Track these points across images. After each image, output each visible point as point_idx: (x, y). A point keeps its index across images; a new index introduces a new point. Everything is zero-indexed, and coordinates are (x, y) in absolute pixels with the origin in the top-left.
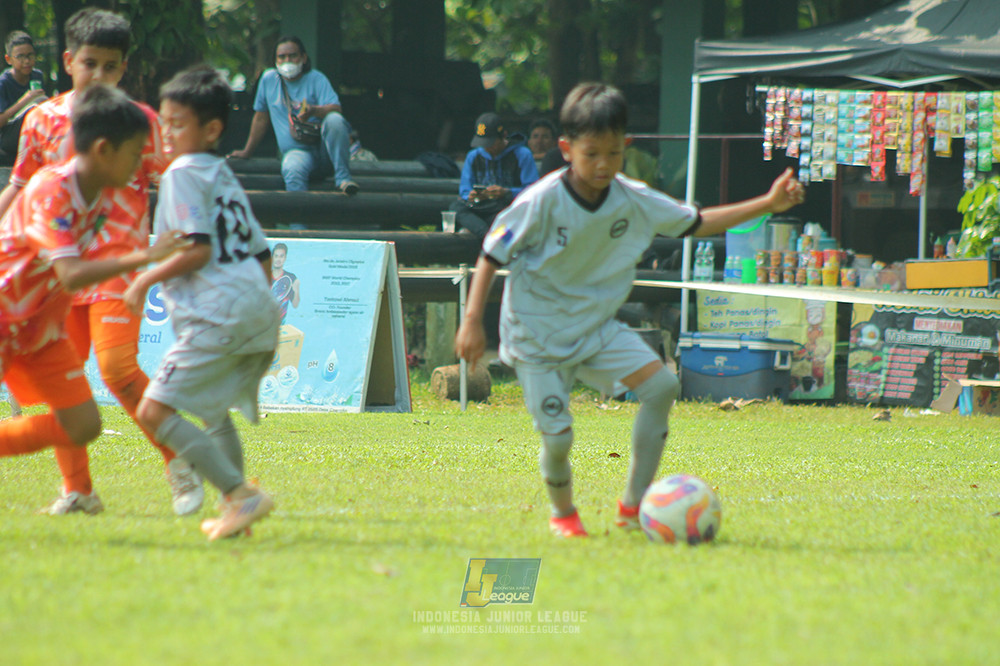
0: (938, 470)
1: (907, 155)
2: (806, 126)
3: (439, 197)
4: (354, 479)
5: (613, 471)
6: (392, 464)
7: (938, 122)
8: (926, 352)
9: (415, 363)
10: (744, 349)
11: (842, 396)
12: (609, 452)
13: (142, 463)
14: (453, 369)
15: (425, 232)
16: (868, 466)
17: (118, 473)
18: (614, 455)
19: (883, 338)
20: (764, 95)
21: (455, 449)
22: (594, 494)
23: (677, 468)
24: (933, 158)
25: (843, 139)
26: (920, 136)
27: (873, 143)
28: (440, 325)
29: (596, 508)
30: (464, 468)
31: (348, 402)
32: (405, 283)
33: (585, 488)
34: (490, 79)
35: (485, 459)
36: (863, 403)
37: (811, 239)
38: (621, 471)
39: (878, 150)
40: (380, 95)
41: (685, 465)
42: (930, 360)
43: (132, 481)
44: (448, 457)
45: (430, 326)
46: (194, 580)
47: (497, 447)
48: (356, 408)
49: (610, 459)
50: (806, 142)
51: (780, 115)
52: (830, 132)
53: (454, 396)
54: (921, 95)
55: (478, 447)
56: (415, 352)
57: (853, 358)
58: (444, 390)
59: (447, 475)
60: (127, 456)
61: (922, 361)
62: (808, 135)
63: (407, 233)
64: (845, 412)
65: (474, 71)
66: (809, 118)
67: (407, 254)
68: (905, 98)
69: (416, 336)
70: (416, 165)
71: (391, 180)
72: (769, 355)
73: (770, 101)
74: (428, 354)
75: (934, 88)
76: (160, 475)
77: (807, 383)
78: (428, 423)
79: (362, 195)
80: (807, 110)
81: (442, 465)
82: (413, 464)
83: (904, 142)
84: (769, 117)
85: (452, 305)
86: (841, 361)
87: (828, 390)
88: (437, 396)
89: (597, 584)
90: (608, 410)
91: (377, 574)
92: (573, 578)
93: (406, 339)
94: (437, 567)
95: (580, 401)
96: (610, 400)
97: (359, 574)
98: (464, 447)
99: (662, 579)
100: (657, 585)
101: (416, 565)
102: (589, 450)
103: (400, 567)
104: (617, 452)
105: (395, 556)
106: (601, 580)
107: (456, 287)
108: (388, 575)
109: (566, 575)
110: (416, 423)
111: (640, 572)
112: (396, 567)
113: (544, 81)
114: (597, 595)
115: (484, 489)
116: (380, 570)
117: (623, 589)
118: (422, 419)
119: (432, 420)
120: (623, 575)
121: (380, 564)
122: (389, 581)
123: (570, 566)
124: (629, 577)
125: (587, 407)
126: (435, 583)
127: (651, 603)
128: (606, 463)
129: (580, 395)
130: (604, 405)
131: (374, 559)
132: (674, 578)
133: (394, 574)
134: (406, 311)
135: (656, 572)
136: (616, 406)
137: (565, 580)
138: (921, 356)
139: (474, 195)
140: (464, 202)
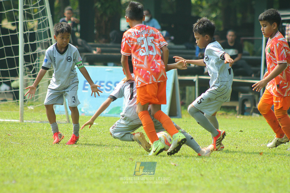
3: (190, 56)
5: (241, 136)
9: (183, 104)
12: (240, 130)
13: (104, 133)
17: (97, 135)
18: (241, 131)
20: (285, 26)
21: (195, 129)
22: (235, 142)
23: (260, 135)
28: (190, 93)
29: (236, 147)
30: (197, 135)
32: (181, 81)
33: (232, 140)
35: (204, 132)
38: (243, 136)
40: (173, 26)
41: (262, 134)
43: (101, 138)
44: (193, 131)
45: (187, 93)
46: (119, 167)
49: (240, 132)
56: (183, 101)
60: (99, 131)
69: (183, 96)
70: (183, 47)
73: (287, 28)
74: (187, 101)
76: (109, 136)
78: (186, 122)
84: (286, 33)
85: (193, 87)
89: (236, 169)
90: (239, 119)
91: (172, 165)
92: (229, 167)
93: (180, 97)
94: (189, 164)
95: (231, 116)
96: (240, 115)
97: (167, 165)
98: (197, 129)
99: (256, 167)
100: (254, 169)
101: (183, 163)
102: (234, 130)
103: (179, 163)
104: (242, 130)
105: (177, 160)
106: (238, 167)
107: (195, 82)
108: (175, 165)
109: (228, 166)
110: (183, 122)
111: (249, 165)
112: (177, 163)
113: (221, 22)
114: (236, 172)
115: (203, 141)
116: (173, 164)
117: (244, 170)
118: (185, 120)
119: (188, 121)
120: (244, 166)
121: (173, 162)
122: (176, 167)
123: (229, 163)
124: (246, 167)
125: (233, 117)
126: (189, 168)
127: (252, 174)
128: (239, 133)
129: (231, 114)
130: (238, 117)
131: (171, 161)
132: (259, 167)
133: (177, 165)
134: (180, 89)
135: (254, 165)
136: (242, 117)
137: (227, 167)
139: (200, 56)
140: (197, 57)
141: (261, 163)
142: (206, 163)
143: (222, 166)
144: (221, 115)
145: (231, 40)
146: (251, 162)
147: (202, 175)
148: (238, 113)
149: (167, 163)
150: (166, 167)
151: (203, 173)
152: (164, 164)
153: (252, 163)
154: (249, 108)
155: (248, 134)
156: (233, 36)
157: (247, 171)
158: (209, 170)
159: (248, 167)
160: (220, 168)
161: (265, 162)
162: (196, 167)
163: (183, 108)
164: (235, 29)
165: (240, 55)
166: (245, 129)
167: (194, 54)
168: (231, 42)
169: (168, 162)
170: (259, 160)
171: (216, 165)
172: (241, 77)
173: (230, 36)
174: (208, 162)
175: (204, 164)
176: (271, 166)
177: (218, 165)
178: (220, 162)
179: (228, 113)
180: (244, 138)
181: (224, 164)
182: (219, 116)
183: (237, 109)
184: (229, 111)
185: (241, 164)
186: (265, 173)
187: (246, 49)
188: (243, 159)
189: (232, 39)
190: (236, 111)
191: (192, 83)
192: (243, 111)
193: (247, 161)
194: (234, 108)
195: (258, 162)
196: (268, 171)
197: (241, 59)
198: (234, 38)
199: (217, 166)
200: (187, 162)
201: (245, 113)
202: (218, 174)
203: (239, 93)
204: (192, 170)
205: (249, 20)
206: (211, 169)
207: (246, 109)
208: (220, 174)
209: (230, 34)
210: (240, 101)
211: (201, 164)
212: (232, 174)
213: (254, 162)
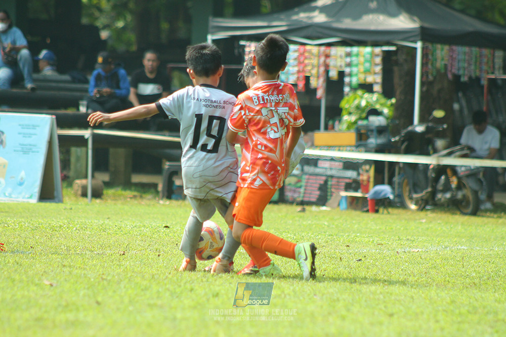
0: (330, 237)
1: (316, 79)
3: (78, 94)
4: (33, 236)
5: (166, 235)
6: (53, 229)
7: (331, 62)
8: (324, 178)
9: (65, 178)
11: (282, 200)
12: (164, 225)
14: (84, 181)
15: (70, 111)
16: (295, 235)
18: (166, 227)
19: (302, 171)
20: (244, 46)
22: (156, 246)
24: (328, 81)
26: (322, 69)
27: (298, 72)
28: (78, 159)
29: (158, 254)
30: (90, 232)
31: (31, 197)
32: (61, 138)
33: (152, 243)
34: (104, 34)
35: (101, 227)
36: (291, 202)
38: (170, 235)
39: (302, 76)
40: (48, 41)
42: (326, 182)
44: (82, 226)
45: (73, 159)
47: (107, 222)
48: (34, 200)
49: (165, 229)
53: (84, 195)
54: (323, 48)
55: (96, 221)
56: (65, 173)
57: (288, 181)
58: (80, 192)
59: (81, 235)
61: (322, 182)
63: (62, 112)
64: (283, 208)
65: (96, 31)
67: (62, 123)
68: (315, 50)
69: (65, 164)
70: (66, 77)
71: (54, 84)
73: (247, 50)
74: (71, 174)
75: (329, 45)
78: (71, 209)
79: (39, 92)
81: (79, 230)
82: (64, 229)
83: (314, 72)
84: (246, 58)
85: (84, 149)
88: (76, 195)
89: (158, 292)
90: (163, 205)
91: (46, 285)
92: (146, 289)
93: (61, 166)
94: (76, 282)
95: (149, 199)
96: (165, 199)
97: (36, 285)
98: (90, 221)
99: (192, 290)
100: (189, 293)
101: (66, 281)
102: (154, 224)
103: (58, 281)
104: (168, 225)
105: (55, 276)
106: (160, 290)
107: (87, 140)
108: (51, 285)
109: (143, 287)
110: (65, 209)
111: (180, 286)
112: (55, 282)
113: (132, 37)
114: (158, 297)
115: (100, 243)
116: (47, 283)
117: (172, 294)
118: (68, 207)
119: (73, 207)
120: (171, 288)
121: (47, 280)
122: (52, 288)
123: (145, 283)
124: (175, 289)
125: (152, 202)
126: (76, 290)
127: (186, 302)
128: (163, 231)
129: (149, 196)
130: (161, 202)
131: (44, 278)
132: (197, 290)
133: (54, 285)
134: (61, 152)
135: (188, 286)
136: (168, 202)
137: (142, 290)
138: (321, 180)
139: (96, 93)
140: (91, 96)
141: (201, 283)
142: (105, 282)
143: (133, 287)
144: (131, 198)
145: (150, 67)
146: (184, 280)
147: (98, 303)
148: (161, 194)
149: (37, 282)
150: (35, 288)
151: (100, 299)
152: (32, 283)
153: (185, 283)
154: (180, 188)
155: (178, 232)
156: (153, 61)
157: (177, 297)
158: (110, 293)
159: (178, 290)
160: (130, 291)
161: (207, 281)
162: (88, 289)
163: (65, 185)
164: (157, 48)
165: (165, 95)
166: (174, 223)
167: (86, 91)
168: (151, 72)
169: (39, 280)
170: (198, 278)
171: (122, 285)
172: (167, 133)
173: (149, 60)
174: (110, 280)
175: (102, 284)
176: (217, 289)
177: (127, 286)
178: (129, 280)
179: (144, 195)
180: (171, 239)
181: (137, 283)
182: (129, 200)
183: (160, 188)
184: (145, 192)
185: (166, 285)
186: (208, 300)
188: (170, 276)
189: (152, 65)
190: (157, 192)
191: (81, 141)
192: (170, 193)
193: (177, 279)
194: (155, 186)
195: (195, 282)
196: (213, 296)
198: (155, 64)
199: (125, 287)
200: (72, 280)
201: (173, 196)
202: (126, 300)
203: (164, 161)
204: (82, 293)
205: (182, 34)
206: (114, 292)
207: (174, 188)
208: (130, 301)
209: (149, 58)
210: (165, 174)
211: (97, 284)
212: (152, 302)
213: (190, 281)
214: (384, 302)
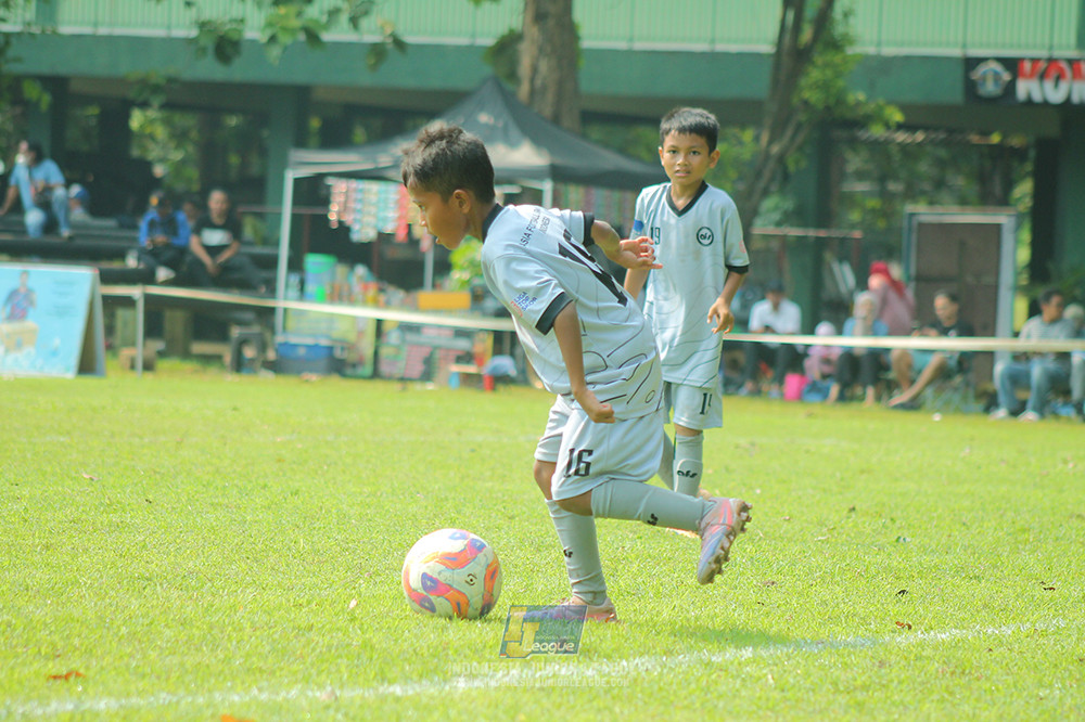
2: (359, 206)
3: (126, 244)
5: (234, 419)
8: (429, 349)
9: (109, 347)
10: (316, 346)
11: (376, 375)
14: (133, 351)
15: (116, 265)
18: (235, 409)
19: (404, 341)
20: (331, 185)
25: (382, 214)
27: (400, 218)
28: (124, 324)
31: (67, 371)
32: (106, 298)
34: (159, 170)
36: (389, 378)
37: (361, 278)
39: (404, 224)
42: (432, 354)
45: (119, 324)
48: (72, 374)
50: (358, 217)
51: (342, 199)
52: (373, 210)
53: (133, 367)
56: (110, 340)
57: (385, 352)
58: (128, 364)
61: (427, 354)
62: (360, 211)
63: (107, 265)
64: (377, 387)
65: (148, 165)
66: (361, 201)
67: (107, 278)
69: (110, 330)
70: (110, 223)
71: (97, 233)
72: (330, 349)
73: (335, 190)
74: (117, 340)
77: (354, 366)
78: (116, 386)
79: (78, 242)
80: (359, 196)
84: (334, 200)
85: (133, 312)
86: (376, 354)
87: (368, 369)
88: (123, 368)
90: (231, 381)
91: (85, 479)
92: (209, 484)
93: (104, 332)
95: (213, 374)
96: (233, 373)
97: (73, 479)
99: (264, 487)
100: (262, 490)
101: (108, 474)
103: (99, 475)
105: (96, 468)
106: (227, 485)
107: (136, 302)
108: (92, 479)
109: (205, 483)
110: (109, 385)
112: (96, 475)
113: (193, 173)
114: (224, 495)
116: (87, 476)
117: (240, 491)
118: (113, 383)
120: (240, 484)
121: (87, 472)
122: (92, 483)
123: (207, 477)
124: (245, 485)
125: (218, 378)
126: (121, 485)
127: (258, 500)
128: (230, 414)
129: (213, 371)
130: (228, 377)
131: (83, 470)
132: (272, 486)
133: (95, 479)
134: (104, 314)
136: (237, 377)
138: (425, 352)
144: (191, 372)
145: (217, 210)
147: (147, 501)
148: (228, 368)
149: (74, 475)
150: (71, 483)
151: (150, 497)
152: (68, 476)
153: (256, 478)
154: (252, 360)
156: (221, 202)
157: (247, 494)
158: (164, 490)
159: (249, 486)
160: (189, 487)
161: (283, 475)
162: (135, 484)
163: (109, 355)
164: (226, 186)
165: (235, 246)
166: (245, 404)
167: (135, 240)
168: (219, 216)
169: (76, 473)
170: (272, 472)
171: (179, 480)
173: (216, 201)
174: (164, 474)
175: (153, 478)
176: (297, 485)
177: (185, 481)
178: (188, 474)
179: (208, 369)
180: (241, 424)
181: (198, 478)
182: (188, 374)
184: (209, 366)
185: (233, 480)
186: (285, 499)
187: (248, 232)
189: (220, 208)
190: (223, 365)
191: (128, 302)
192: (239, 365)
194: (220, 357)
195: (268, 476)
196: (292, 494)
197: (238, 254)
198: (224, 207)
199: (182, 482)
200: (116, 473)
201: (244, 370)
202: (184, 499)
203: (232, 326)
204: (127, 490)
205: (255, 169)
206: (169, 488)
207: (244, 360)
209: (217, 199)
210: (233, 343)
214: (504, 501)
